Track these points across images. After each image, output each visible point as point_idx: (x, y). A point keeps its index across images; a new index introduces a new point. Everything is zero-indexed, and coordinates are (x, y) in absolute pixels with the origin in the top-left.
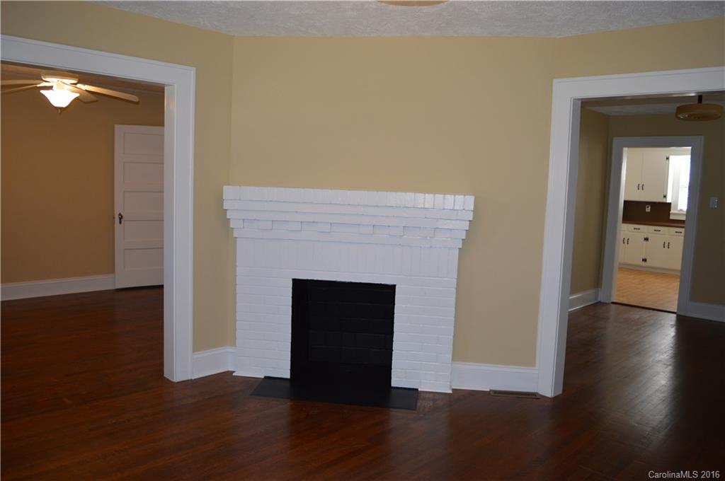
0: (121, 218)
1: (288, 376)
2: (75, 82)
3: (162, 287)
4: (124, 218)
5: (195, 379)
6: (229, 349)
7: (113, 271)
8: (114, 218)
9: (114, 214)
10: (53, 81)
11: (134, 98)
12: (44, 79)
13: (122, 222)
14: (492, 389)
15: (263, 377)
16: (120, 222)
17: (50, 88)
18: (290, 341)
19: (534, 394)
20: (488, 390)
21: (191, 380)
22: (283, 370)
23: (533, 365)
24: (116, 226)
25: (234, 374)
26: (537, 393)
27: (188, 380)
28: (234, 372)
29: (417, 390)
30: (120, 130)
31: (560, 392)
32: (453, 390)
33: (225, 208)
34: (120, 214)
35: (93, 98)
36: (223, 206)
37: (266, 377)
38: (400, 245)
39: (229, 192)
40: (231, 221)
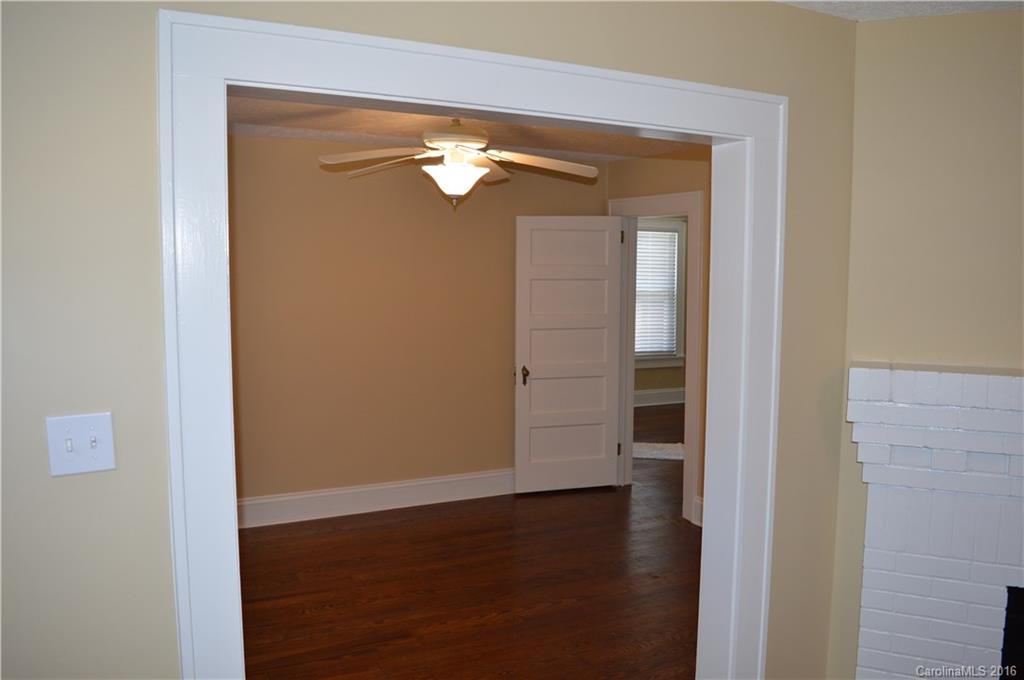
0: (526, 373)
2: (485, 146)
4: (532, 375)
7: (511, 463)
8: (515, 374)
9: (515, 368)
10: (445, 147)
11: (588, 171)
12: (428, 144)
13: (528, 381)
16: (525, 382)
17: (439, 160)
24: (517, 386)
30: (525, 224)
34: (524, 369)
35: (503, 173)
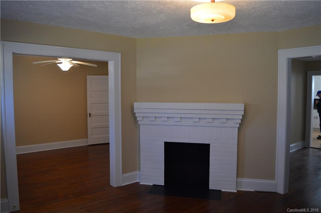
0: (90, 114)
1: (163, 184)
2: (71, 60)
3: (109, 144)
5: (123, 186)
6: (137, 172)
7: (87, 137)
8: (87, 115)
9: (87, 113)
10: (62, 60)
12: (59, 59)
13: (91, 116)
14: (256, 190)
15: (152, 185)
16: (90, 117)
17: (61, 63)
18: (164, 169)
19: (275, 193)
20: (253, 191)
21: (122, 186)
22: (161, 181)
23: (274, 179)
24: (88, 118)
25: (140, 183)
26: (277, 192)
27: (120, 186)
28: (140, 182)
29: (221, 191)
30: (89, 78)
31: (287, 192)
32: (237, 191)
33: (135, 112)
34: (90, 113)
35: (79, 66)
36: (134, 111)
37: (154, 185)
38: (211, 126)
39: (136, 105)
40: (137, 117)
